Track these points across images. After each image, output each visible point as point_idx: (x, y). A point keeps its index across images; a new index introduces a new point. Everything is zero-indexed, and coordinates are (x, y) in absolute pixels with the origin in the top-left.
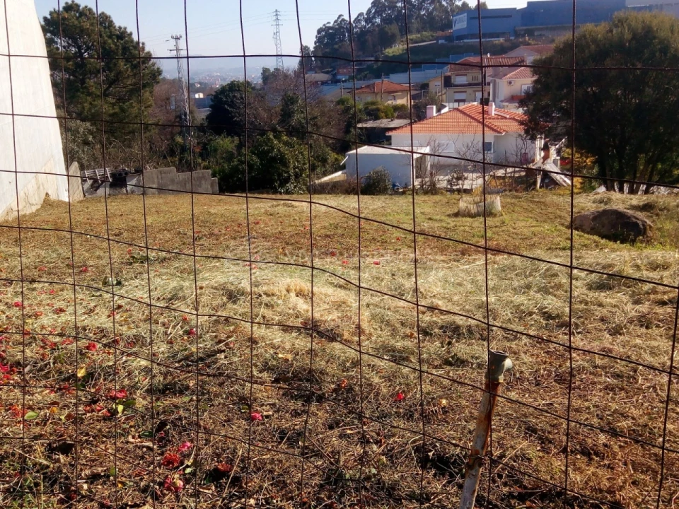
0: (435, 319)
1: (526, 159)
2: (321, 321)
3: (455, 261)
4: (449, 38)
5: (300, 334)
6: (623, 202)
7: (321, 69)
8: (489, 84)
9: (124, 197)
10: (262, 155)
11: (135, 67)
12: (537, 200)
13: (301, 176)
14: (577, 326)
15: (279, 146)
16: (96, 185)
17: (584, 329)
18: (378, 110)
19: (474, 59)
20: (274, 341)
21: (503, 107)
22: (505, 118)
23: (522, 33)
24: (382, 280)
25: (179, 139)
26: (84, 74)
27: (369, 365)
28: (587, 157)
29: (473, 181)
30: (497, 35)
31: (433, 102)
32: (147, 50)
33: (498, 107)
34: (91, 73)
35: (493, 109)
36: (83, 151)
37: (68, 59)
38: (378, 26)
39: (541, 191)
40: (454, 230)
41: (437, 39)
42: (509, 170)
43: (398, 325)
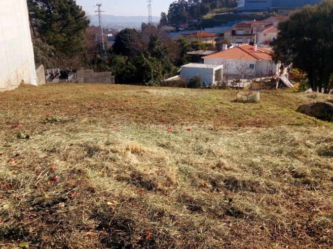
0: (221, 174)
1: (271, 73)
2: (144, 175)
3: (234, 130)
4: (235, 12)
5: (128, 184)
6: (323, 98)
7: (171, 24)
8: (254, 35)
9: (66, 83)
10: (138, 65)
11: (76, 19)
12: (278, 95)
13: (157, 77)
14: (316, 184)
15: (147, 61)
16: (52, 77)
17: (321, 186)
18: (198, 45)
19: (247, 22)
20: (107, 190)
21: (261, 47)
22: (262, 52)
23: (272, 10)
24: (189, 142)
25: (99, 56)
26: (51, 21)
27: (171, 216)
28: (303, 74)
29: (245, 83)
30: (260, 11)
31: (225, 43)
32: (83, 10)
33: (258, 46)
34: (55, 21)
35: (256, 47)
36: (49, 60)
37: (43, 13)
38: (200, 4)
39: (279, 90)
40: (234, 110)
41: (229, 11)
42: (263, 78)
43: (196, 177)
